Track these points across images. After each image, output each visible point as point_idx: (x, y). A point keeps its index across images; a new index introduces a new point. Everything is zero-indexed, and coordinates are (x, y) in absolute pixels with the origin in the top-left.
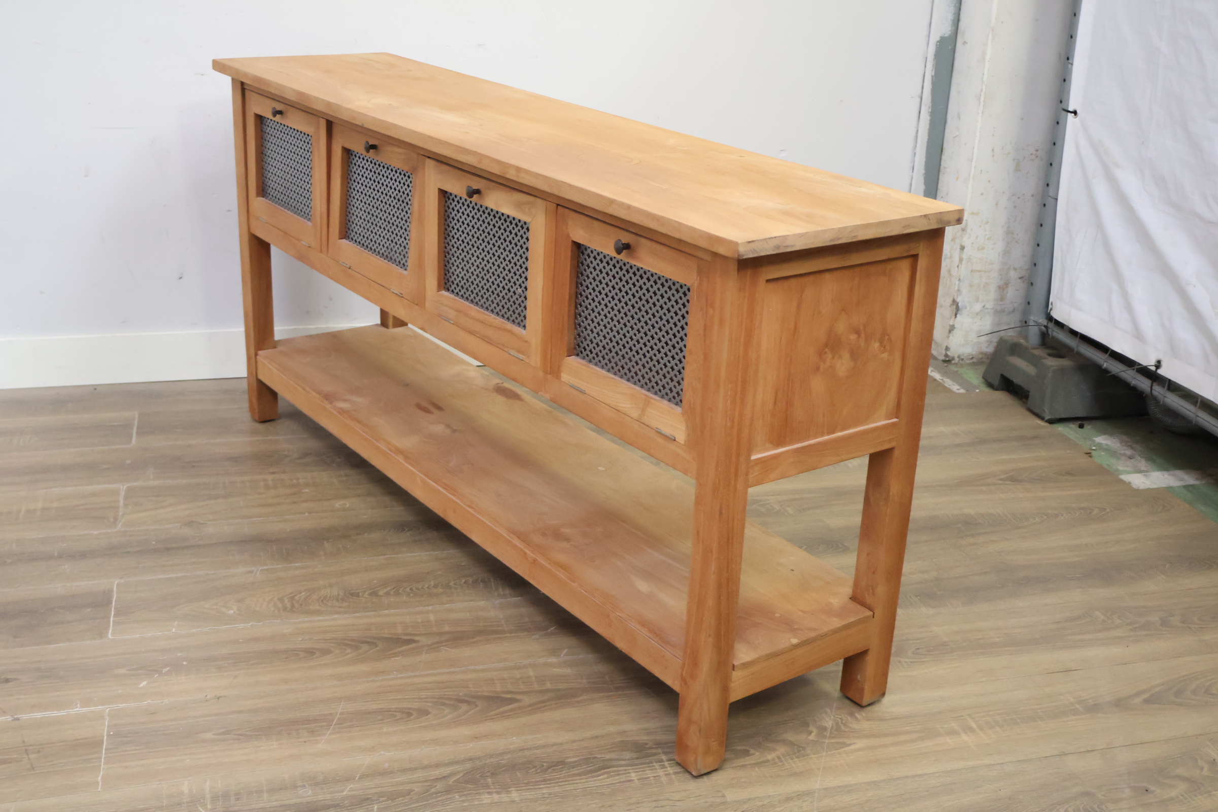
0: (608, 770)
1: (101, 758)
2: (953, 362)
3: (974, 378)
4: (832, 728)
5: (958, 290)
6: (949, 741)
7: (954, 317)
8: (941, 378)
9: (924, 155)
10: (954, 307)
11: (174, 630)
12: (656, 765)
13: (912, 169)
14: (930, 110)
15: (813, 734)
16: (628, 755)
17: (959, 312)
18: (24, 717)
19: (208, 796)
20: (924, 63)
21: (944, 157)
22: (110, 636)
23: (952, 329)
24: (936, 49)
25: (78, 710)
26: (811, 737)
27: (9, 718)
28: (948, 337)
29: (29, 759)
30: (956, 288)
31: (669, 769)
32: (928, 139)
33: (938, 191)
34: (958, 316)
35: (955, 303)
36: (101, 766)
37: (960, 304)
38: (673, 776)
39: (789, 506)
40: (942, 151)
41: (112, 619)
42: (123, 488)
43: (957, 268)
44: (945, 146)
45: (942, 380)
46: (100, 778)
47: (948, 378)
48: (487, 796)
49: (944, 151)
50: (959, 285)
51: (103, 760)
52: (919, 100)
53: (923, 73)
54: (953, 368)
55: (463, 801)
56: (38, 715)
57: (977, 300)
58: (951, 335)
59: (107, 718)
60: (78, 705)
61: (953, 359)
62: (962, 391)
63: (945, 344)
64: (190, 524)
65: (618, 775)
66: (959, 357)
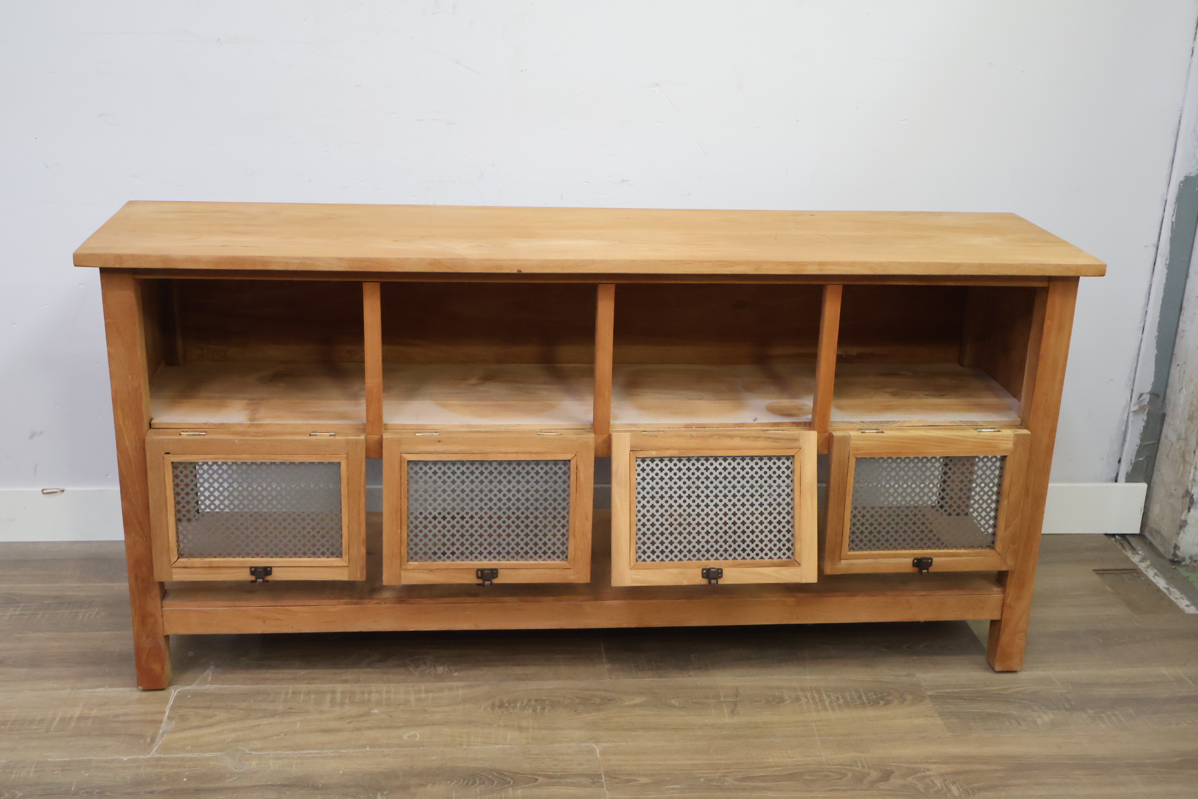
2: (1183, 563)
5: (1194, 480)
7: (1186, 511)
8: (1167, 586)
9: (1158, 314)
10: (1188, 499)
13: (1142, 329)
14: (1168, 262)
17: (1194, 505)
20: (1163, 207)
21: (1182, 318)
23: (1183, 525)
24: (1179, 191)
28: (1178, 534)
30: (1191, 477)
32: (1164, 296)
33: (1174, 357)
34: (1192, 510)
35: (1188, 494)
37: (1195, 497)
39: (954, 783)
40: (1181, 310)
43: (1193, 453)
44: (1184, 305)
45: (1168, 589)
47: (1176, 587)
49: (1183, 310)
50: (1194, 475)
52: (1154, 249)
53: (1161, 218)
54: (1182, 571)
58: (1182, 535)
61: (1184, 560)
63: (1174, 542)
66: (1191, 558)
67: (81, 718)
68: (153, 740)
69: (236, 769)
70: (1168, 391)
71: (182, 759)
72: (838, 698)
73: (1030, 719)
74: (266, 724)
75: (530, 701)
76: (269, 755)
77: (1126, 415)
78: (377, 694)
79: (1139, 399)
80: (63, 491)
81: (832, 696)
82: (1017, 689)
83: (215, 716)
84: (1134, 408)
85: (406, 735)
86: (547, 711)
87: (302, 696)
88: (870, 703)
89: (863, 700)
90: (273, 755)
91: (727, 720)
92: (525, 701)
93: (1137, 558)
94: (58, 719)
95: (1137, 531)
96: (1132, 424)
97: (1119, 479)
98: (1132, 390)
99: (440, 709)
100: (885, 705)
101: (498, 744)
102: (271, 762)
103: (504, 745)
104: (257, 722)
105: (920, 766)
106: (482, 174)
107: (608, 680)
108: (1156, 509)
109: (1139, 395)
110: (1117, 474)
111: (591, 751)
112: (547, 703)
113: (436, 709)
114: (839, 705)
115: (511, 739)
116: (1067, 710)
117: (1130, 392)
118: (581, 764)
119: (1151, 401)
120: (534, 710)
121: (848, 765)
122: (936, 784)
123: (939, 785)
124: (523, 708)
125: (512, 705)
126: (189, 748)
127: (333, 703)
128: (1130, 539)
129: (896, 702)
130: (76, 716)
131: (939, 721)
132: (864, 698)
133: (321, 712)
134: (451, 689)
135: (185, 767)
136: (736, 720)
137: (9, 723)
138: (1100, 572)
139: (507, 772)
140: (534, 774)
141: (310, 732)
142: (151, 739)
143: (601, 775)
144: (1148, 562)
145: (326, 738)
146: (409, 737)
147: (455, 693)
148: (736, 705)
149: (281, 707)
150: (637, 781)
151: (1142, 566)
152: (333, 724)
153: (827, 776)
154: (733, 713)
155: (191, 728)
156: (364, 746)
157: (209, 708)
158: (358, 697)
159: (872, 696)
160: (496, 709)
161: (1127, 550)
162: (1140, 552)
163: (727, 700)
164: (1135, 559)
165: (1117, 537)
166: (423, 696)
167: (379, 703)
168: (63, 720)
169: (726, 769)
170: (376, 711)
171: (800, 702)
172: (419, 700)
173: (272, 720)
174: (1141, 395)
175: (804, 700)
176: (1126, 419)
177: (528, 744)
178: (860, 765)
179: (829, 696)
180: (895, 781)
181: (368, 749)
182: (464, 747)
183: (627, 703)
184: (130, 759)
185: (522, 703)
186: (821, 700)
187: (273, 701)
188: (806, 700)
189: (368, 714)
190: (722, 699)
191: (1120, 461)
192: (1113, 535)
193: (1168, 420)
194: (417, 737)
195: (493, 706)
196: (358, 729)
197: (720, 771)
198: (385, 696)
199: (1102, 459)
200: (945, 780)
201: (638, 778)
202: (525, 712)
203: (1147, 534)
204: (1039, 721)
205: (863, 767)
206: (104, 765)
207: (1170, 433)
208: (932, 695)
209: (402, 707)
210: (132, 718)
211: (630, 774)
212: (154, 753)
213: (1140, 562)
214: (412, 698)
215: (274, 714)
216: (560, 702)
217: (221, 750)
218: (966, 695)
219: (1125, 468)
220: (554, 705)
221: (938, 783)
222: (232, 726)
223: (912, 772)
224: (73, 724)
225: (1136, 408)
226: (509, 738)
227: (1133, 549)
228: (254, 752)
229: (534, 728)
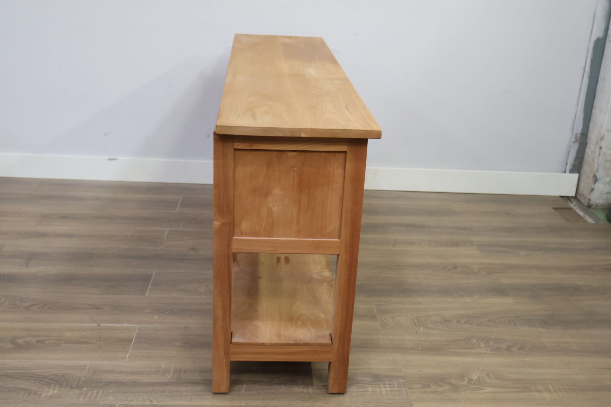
0: (358, 385)
1: (130, 347)
2: (593, 207)
3: (602, 216)
4: (476, 380)
5: (597, 170)
6: (536, 395)
7: (594, 184)
9: (584, 99)
10: (595, 179)
11: (175, 295)
12: (382, 386)
13: (577, 106)
14: (589, 76)
15: (465, 382)
16: (369, 379)
17: (597, 181)
18: (102, 325)
19: (172, 370)
20: (587, 51)
21: (595, 100)
22: (147, 295)
23: (592, 190)
24: (595, 44)
25: (126, 325)
26: (464, 383)
27: (95, 325)
28: (590, 194)
29: (100, 343)
30: (596, 168)
31: (388, 388)
32: (587, 91)
33: (591, 118)
34: (596, 183)
35: (595, 177)
36: (129, 350)
37: (598, 177)
38: (389, 392)
40: (594, 98)
41: (149, 287)
42: (167, 230)
43: (597, 158)
44: (596, 95)
45: (584, 215)
46: (128, 356)
47: (588, 215)
48: (297, 389)
50: (598, 168)
51: (131, 348)
52: (583, 71)
53: (586, 56)
54: (592, 210)
55: (286, 389)
56: (109, 325)
57: (608, 176)
58: (592, 194)
59: (137, 330)
60: (126, 323)
62: (593, 222)
63: (589, 197)
64: (193, 249)
65: (362, 388)
66: (596, 205)
67: (132, 236)
69: (195, 254)
70: (589, 133)
71: (173, 250)
73: (517, 253)
77: (570, 143)
79: (575, 136)
80: (116, 159)
82: (513, 244)
84: (573, 140)
88: (451, 246)
89: (448, 245)
93: (573, 205)
94: (123, 235)
95: (573, 194)
96: (572, 147)
97: (566, 171)
98: (573, 132)
100: (457, 246)
105: (470, 265)
108: (582, 185)
114: (438, 246)
117: (571, 133)
119: (581, 138)
121: (440, 264)
122: (475, 271)
128: (570, 198)
130: (130, 235)
131: (479, 252)
135: (175, 252)
137: (104, 236)
142: (160, 243)
144: (577, 207)
151: (574, 208)
153: (431, 267)
155: (176, 241)
159: (452, 244)
161: (569, 202)
162: (574, 203)
164: (572, 206)
165: (565, 198)
168: (125, 236)
174: (576, 134)
176: (569, 146)
180: (459, 269)
184: (153, 249)
186: (431, 244)
191: (567, 164)
192: (563, 197)
193: (588, 145)
199: (559, 163)
200: (479, 270)
203: (578, 196)
204: (521, 254)
205: (446, 264)
206: (143, 250)
207: (588, 151)
208: (477, 244)
212: (162, 247)
218: (492, 245)
219: (569, 167)
222: (192, 241)
223: (466, 267)
227: (571, 201)
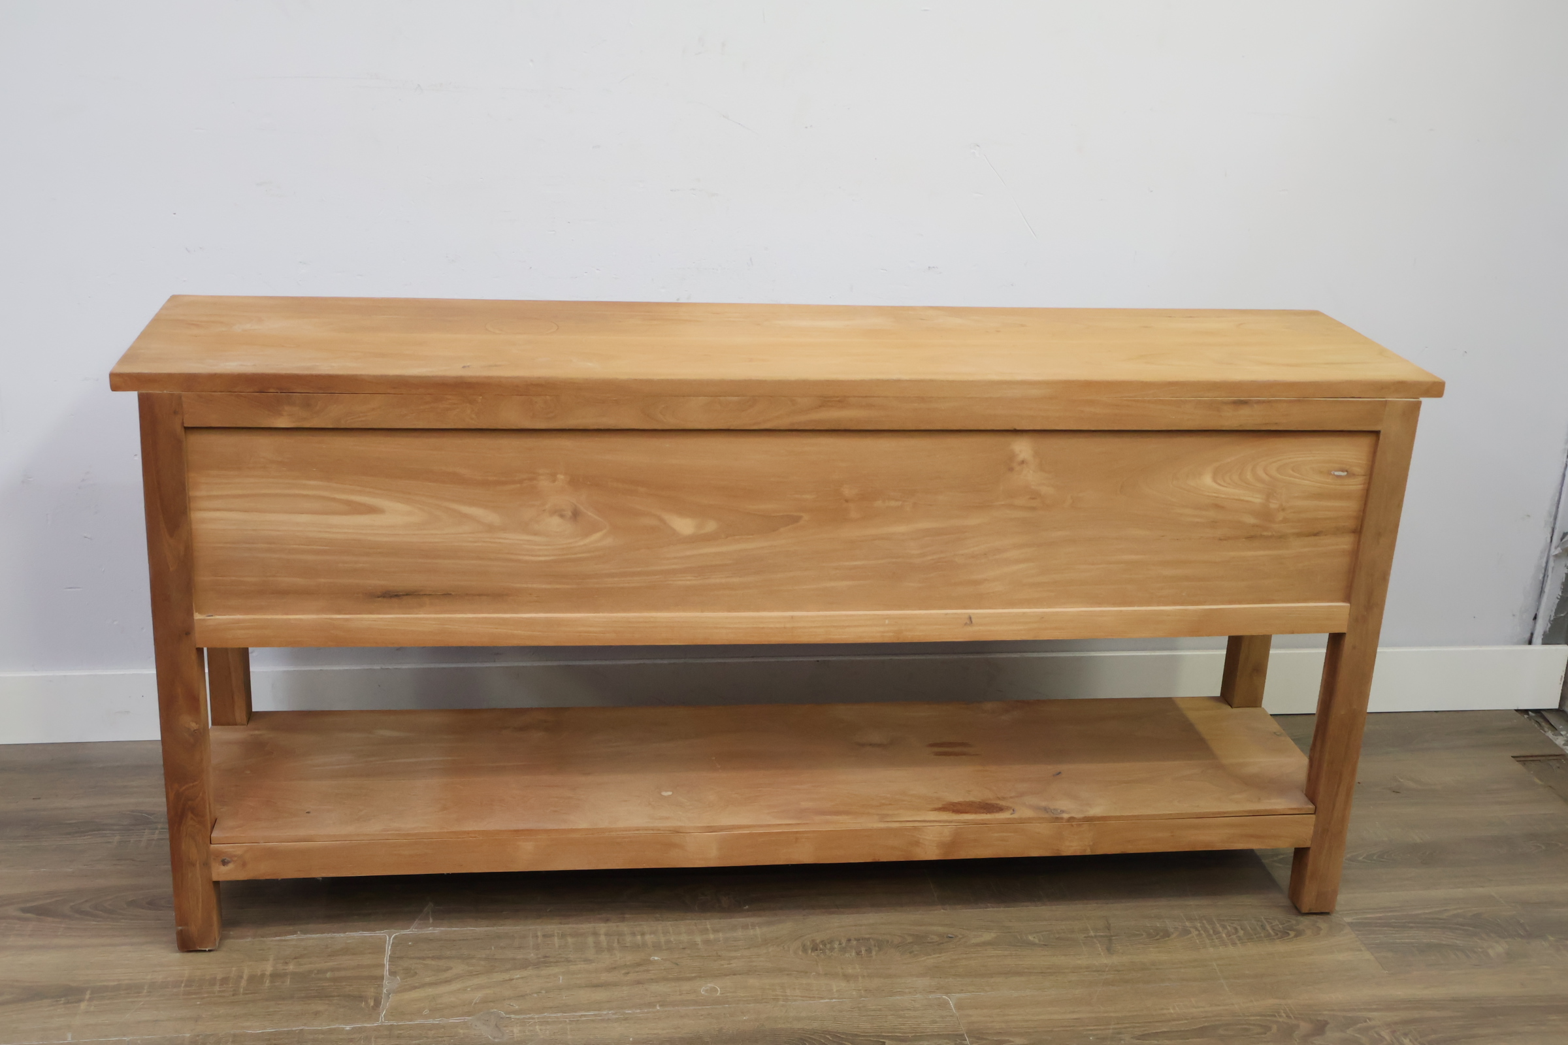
39: (1406, 1035)
67: (275, 976)
68: (377, 1003)
69: (494, 1038)
71: (421, 1026)
72: (1236, 929)
73: (1480, 950)
74: (519, 978)
75: (849, 940)
76: (533, 1018)
77: (1544, 560)
78: (652, 936)
79: (1562, 539)
81: (1228, 927)
82: (1455, 912)
83: (450, 968)
84: (1554, 552)
85: (704, 988)
86: (874, 953)
87: (556, 939)
88: (1277, 934)
89: (1267, 931)
90: (538, 1018)
91: (1105, 960)
92: (844, 942)
93: (1561, 740)
94: (245, 977)
95: (1556, 706)
96: (1552, 572)
97: (1534, 640)
98: (1553, 528)
99: (738, 954)
100: (1296, 936)
101: (822, 998)
102: (537, 1027)
103: (832, 999)
104: (506, 976)
105: (1359, 1014)
106: (751, 259)
107: (942, 911)
109: (1562, 534)
110: (1532, 634)
111: (944, 1005)
112: (872, 942)
113: (733, 954)
114: (1240, 939)
115: (837, 991)
116: (1522, 937)
117: (1550, 530)
118: (935, 1022)
120: (859, 953)
121: (1269, 1016)
122: (1384, 1038)
123: (1387, 1038)
124: (843, 950)
125: (828, 946)
126: (426, 1012)
127: (599, 949)
128: (1548, 715)
129: (1309, 932)
130: (268, 973)
131: (1367, 955)
132: (1268, 927)
133: (587, 961)
134: (745, 927)
135: (428, 1038)
136: (1115, 960)
137: (183, 985)
138: (1522, 759)
139: (843, 1034)
140: (878, 1036)
141: (580, 987)
142: (375, 1000)
143: (963, 1035)
145: (601, 995)
146: (706, 991)
147: (751, 932)
148: (1110, 940)
149: (532, 955)
150: (1013, 1042)
152: (604, 977)
153: (1246, 1030)
154: (1109, 951)
155: (423, 986)
156: (651, 1005)
157: (439, 958)
158: (628, 939)
159: (1277, 925)
160: (810, 951)
161: (1546, 729)
162: (1563, 733)
163: (1098, 934)
164: (1559, 741)
165: (1530, 713)
166: (712, 936)
167: (657, 947)
168: (252, 979)
169: (1118, 1024)
170: (656, 958)
171: (1190, 935)
172: (707, 942)
173: (525, 973)
174: (1564, 535)
175: (1195, 933)
176: (1544, 565)
177: (861, 997)
178: (1283, 1014)
179: (1224, 927)
180: (1332, 1035)
181: (658, 1008)
182: (781, 1003)
183: (974, 941)
184: (353, 1028)
185: (840, 944)
186: (1216, 932)
187: (520, 948)
188: (1197, 932)
189: (647, 962)
190: (1092, 934)
191: (1535, 618)
194: (717, 991)
195: (805, 950)
196: (639, 982)
197: (1111, 1027)
198: (663, 939)
199: (1514, 615)
200: (1394, 1032)
201: (1011, 1039)
202: (847, 955)
204: (1491, 952)
205: (1288, 1017)
206: (321, 1036)
208: (1352, 923)
209: (688, 951)
210: (342, 974)
211: (1000, 1033)
212: (382, 1019)
213: (1564, 745)
214: (698, 939)
215: (525, 965)
216: (888, 942)
217: (469, 1014)
218: (1393, 920)
219: (1541, 627)
220: (881, 945)
221: (1386, 1034)
222: (476, 981)
223: (1352, 1022)
224: (267, 984)
225: (1559, 551)
226: (835, 990)
227: (1553, 728)
228: (512, 1016)
229: (863, 977)
